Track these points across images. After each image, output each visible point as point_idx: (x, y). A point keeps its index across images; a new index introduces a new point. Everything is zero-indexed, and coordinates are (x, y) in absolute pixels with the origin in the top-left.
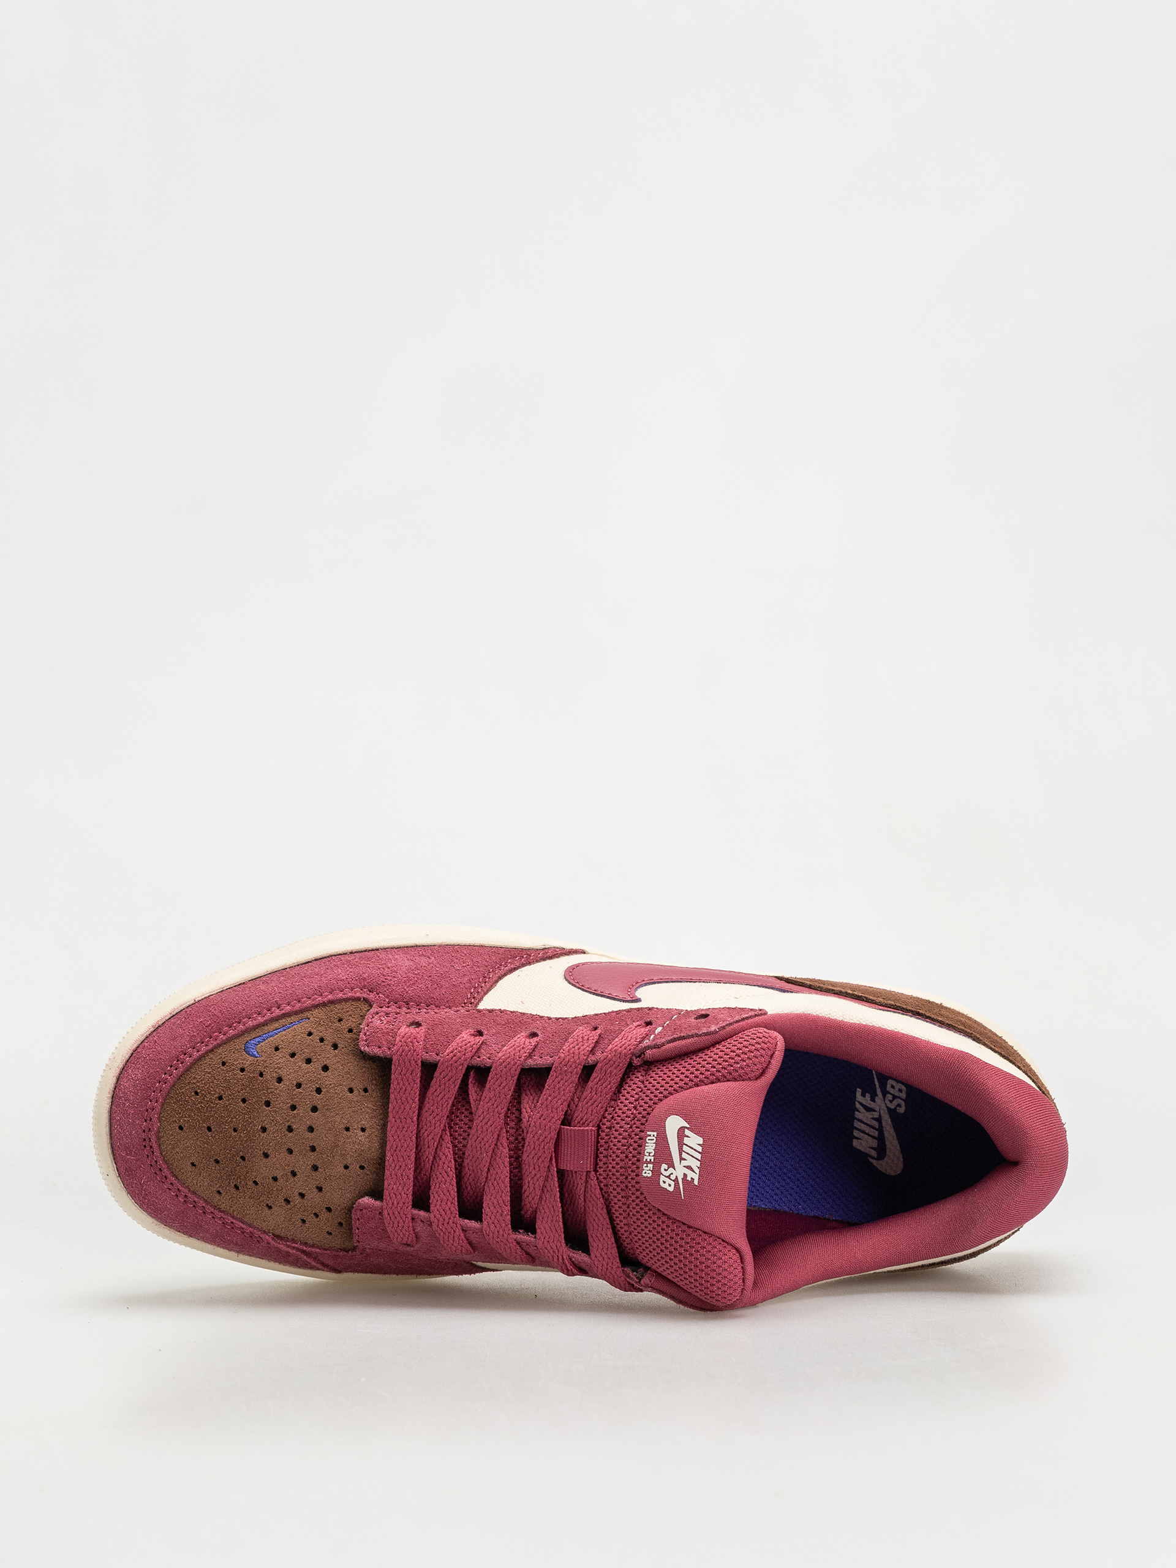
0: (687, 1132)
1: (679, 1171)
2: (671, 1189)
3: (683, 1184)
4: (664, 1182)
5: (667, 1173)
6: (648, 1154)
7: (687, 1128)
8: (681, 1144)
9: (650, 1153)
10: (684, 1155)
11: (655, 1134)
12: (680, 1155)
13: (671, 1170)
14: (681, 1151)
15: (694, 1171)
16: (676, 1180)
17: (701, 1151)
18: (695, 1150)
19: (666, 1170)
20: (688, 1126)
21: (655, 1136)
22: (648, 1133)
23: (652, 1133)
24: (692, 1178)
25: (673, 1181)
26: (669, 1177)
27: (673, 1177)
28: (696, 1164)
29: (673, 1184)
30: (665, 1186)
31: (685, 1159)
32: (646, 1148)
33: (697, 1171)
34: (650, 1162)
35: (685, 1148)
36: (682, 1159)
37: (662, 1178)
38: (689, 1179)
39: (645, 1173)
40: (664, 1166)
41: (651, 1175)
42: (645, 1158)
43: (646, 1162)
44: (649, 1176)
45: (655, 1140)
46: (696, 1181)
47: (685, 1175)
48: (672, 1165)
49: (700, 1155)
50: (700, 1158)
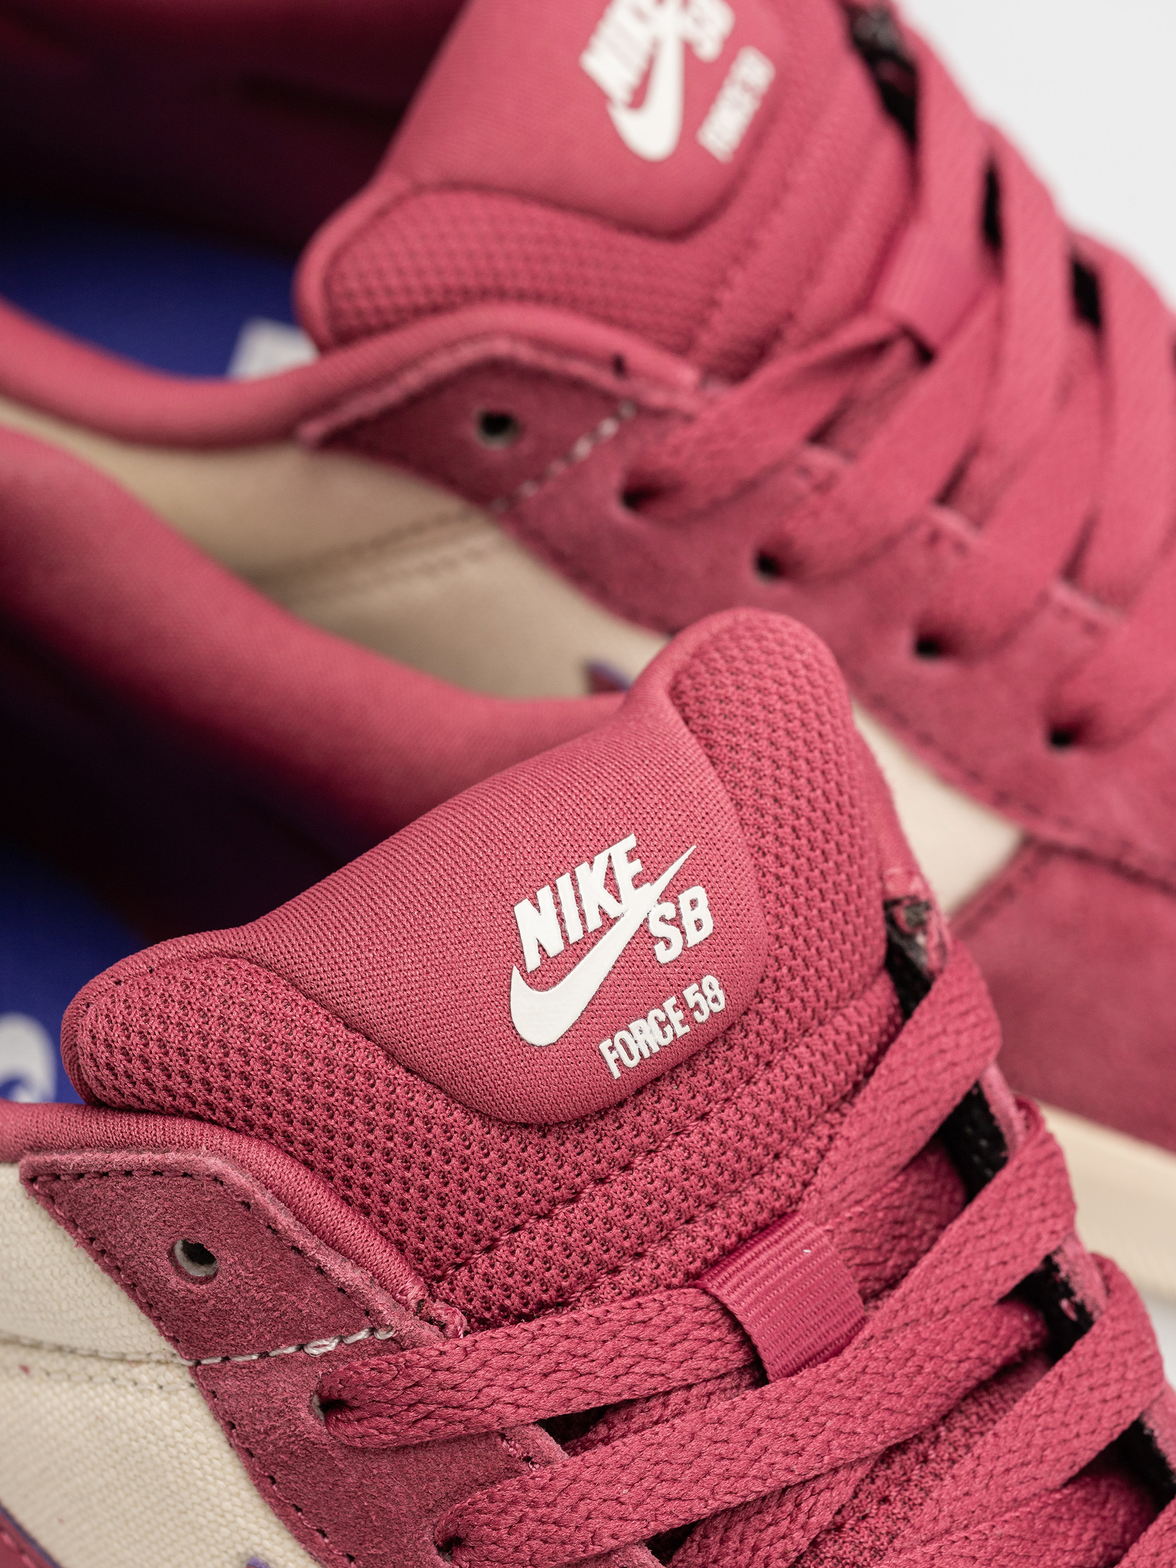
0: (533, 961)
1: (641, 905)
2: (698, 892)
3: (664, 870)
4: (699, 925)
5: (672, 933)
6: (668, 1029)
7: (524, 973)
8: (575, 952)
9: (661, 1025)
10: (594, 922)
11: (604, 1046)
12: (600, 932)
13: (657, 929)
14: (591, 939)
15: (610, 869)
16: (670, 895)
17: (547, 888)
18: (558, 904)
19: (668, 943)
20: (516, 973)
21: (608, 1043)
22: (617, 1074)
23: (610, 1058)
24: (631, 859)
25: (677, 903)
26: (676, 921)
27: (668, 909)
28: (591, 876)
29: (684, 898)
30: (703, 912)
31: (603, 914)
32: (656, 1049)
33: (601, 860)
34: (682, 1004)
35: (575, 933)
36: (609, 922)
37: (695, 938)
38: (637, 866)
39: (715, 1000)
40: (664, 955)
41: (708, 980)
42: (681, 1031)
43: (688, 1020)
44: (715, 983)
45: (619, 1035)
46: (630, 842)
47: (638, 881)
48: (643, 936)
49: (559, 881)
50: (567, 876)
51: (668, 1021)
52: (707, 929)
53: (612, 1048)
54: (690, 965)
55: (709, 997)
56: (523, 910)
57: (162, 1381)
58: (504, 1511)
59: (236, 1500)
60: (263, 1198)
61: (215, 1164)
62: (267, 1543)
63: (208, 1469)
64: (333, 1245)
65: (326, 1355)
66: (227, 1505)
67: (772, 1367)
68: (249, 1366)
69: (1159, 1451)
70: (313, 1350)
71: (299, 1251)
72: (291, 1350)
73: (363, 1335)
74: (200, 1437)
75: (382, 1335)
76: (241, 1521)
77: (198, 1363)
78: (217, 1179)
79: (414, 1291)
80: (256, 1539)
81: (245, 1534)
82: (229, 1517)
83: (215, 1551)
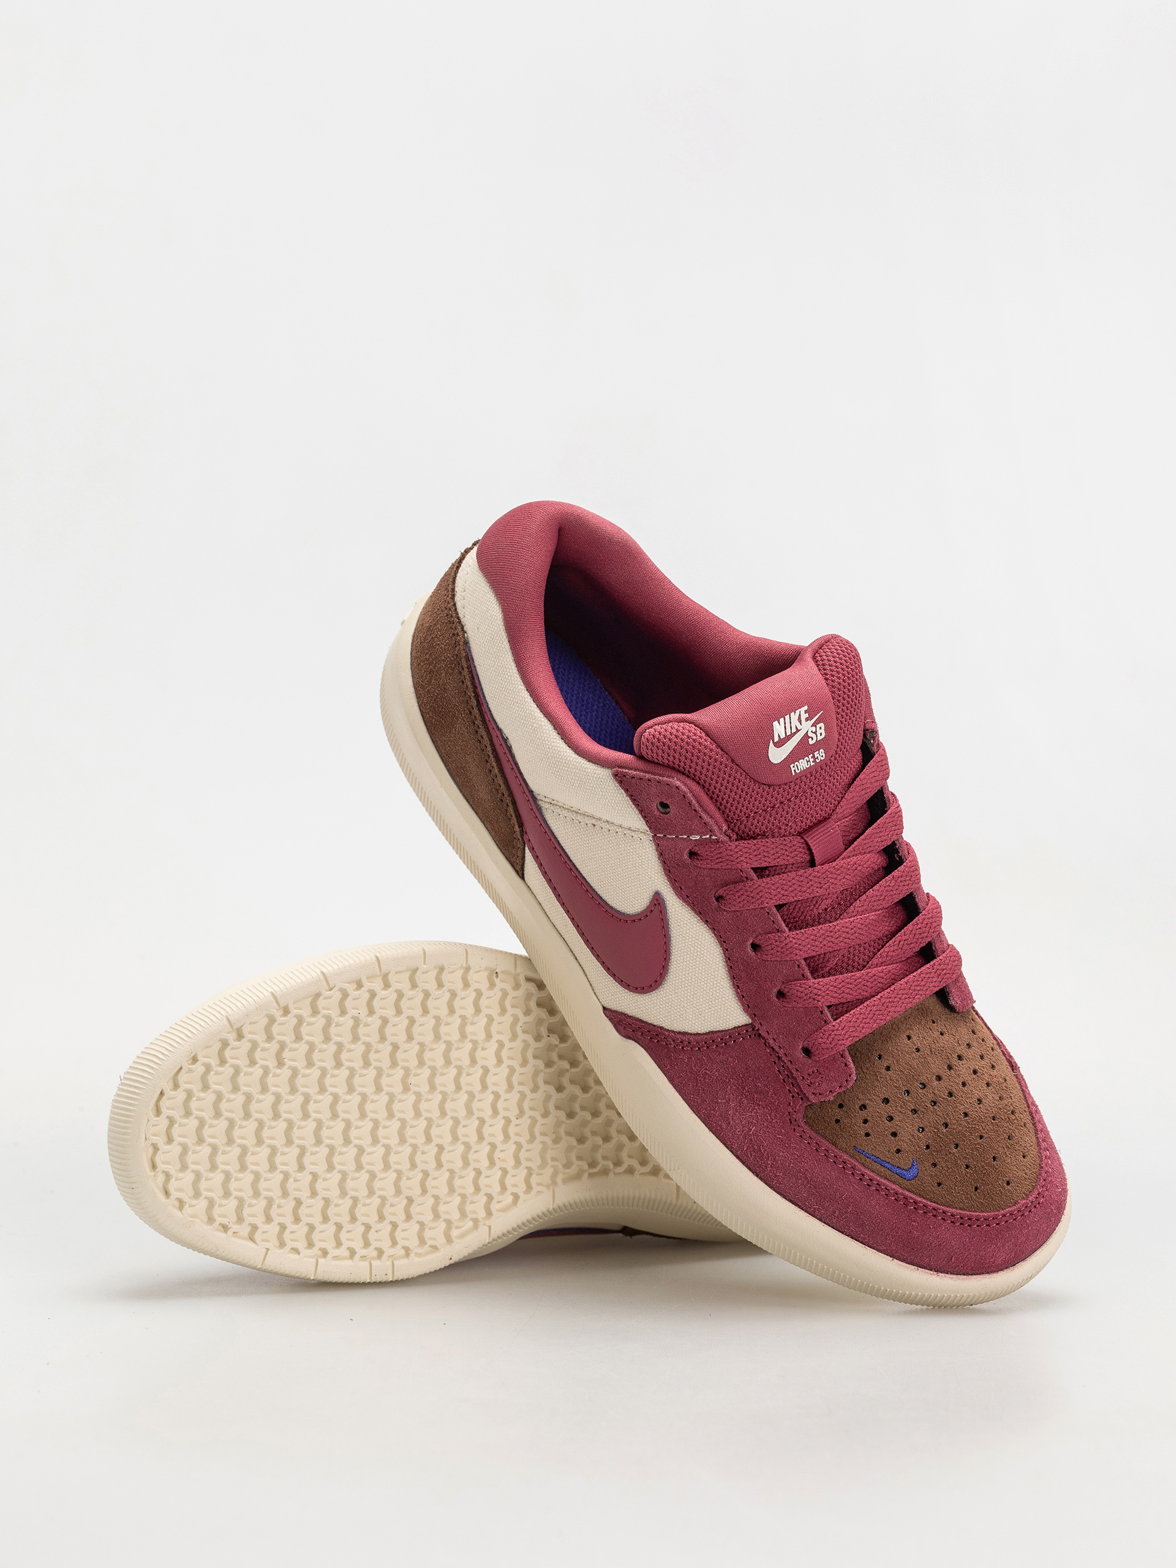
0: (776, 739)
1: (806, 727)
2: (822, 725)
4: (821, 734)
5: (814, 736)
6: (809, 763)
7: (773, 742)
8: (788, 738)
9: (807, 762)
11: (792, 766)
12: (795, 733)
13: (810, 734)
14: (792, 735)
15: (800, 715)
16: (814, 725)
17: (783, 718)
18: (785, 723)
19: (812, 739)
20: (771, 741)
21: (793, 765)
22: (794, 774)
23: (793, 769)
24: (805, 713)
25: (816, 727)
26: (815, 733)
27: (814, 729)
28: (794, 716)
29: (818, 726)
30: (823, 731)
31: (796, 728)
32: (804, 768)
33: (798, 712)
34: (813, 757)
35: (788, 733)
36: (798, 730)
37: (820, 738)
38: (807, 715)
39: (822, 756)
40: (811, 742)
41: (821, 750)
42: (812, 764)
43: (814, 761)
44: (823, 752)
45: (796, 763)
46: (806, 708)
47: (807, 720)
48: (806, 736)
49: (786, 717)
50: (788, 715)
51: (809, 761)
52: (823, 736)
53: (794, 767)
54: (818, 745)
55: (820, 755)
56: (776, 723)
57: (642, 838)
58: (737, 891)
59: (656, 874)
60: (689, 795)
61: (678, 783)
62: (663, 888)
63: (650, 865)
64: (705, 811)
65: (695, 840)
66: (652, 875)
67: (817, 860)
68: (671, 839)
69: (916, 901)
70: (692, 838)
71: (695, 811)
72: (686, 837)
73: (708, 836)
74: (650, 855)
75: (714, 837)
76: (657, 881)
77: (656, 836)
78: (677, 788)
79: (725, 828)
80: (660, 886)
81: (657, 884)
82: (654, 879)
83: (646, 887)
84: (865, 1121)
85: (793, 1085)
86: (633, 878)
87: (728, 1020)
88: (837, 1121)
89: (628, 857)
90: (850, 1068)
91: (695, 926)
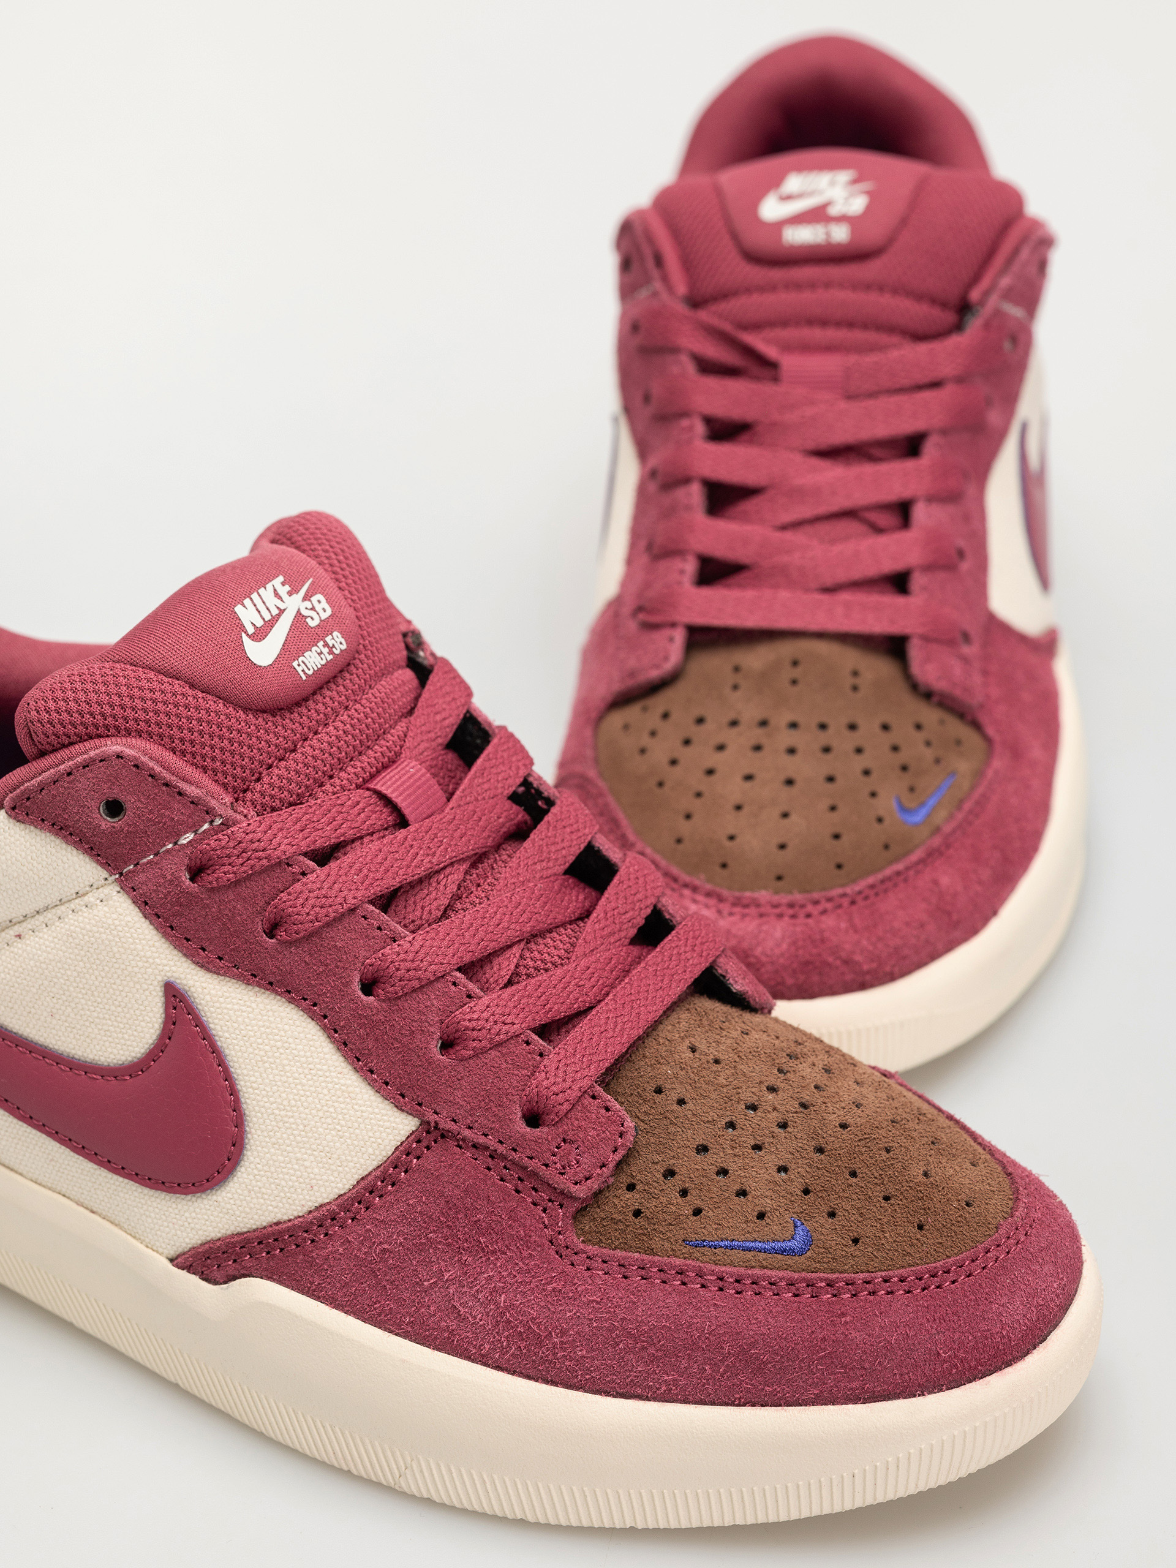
0: (251, 630)
1: (294, 603)
2: (319, 597)
4: (324, 610)
5: (312, 614)
6: (323, 656)
7: (248, 635)
8: (270, 624)
9: (319, 655)
10: (275, 611)
11: (295, 664)
12: (279, 615)
13: (304, 612)
14: (275, 619)
15: (275, 590)
16: (307, 598)
19: (312, 619)
20: (244, 635)
21: (296, 662)
22: (304, 678)
23: (299, 669)
24: (284, 584)
26: (313, 609)
27: (308, 604)
28: (267, 593)
29: (314, 599)
30: (325, 605)
31: (277, 608)
32: (319, 666)
33: (269, 586)
34: (326, 645)
35: (267, 617)
36: (282, 611)
37: (324, 616)
38: (287, 588)
39: (341, 643)
40: (312, 623)
41: (335, 634)
42: (330, 657)
43: (331, 652)
44: (340, 636)
45: (301, 659)
46: (281, 579)
47: (290, 594)
48: (299, 617)
49: (252, 596)
50: (256, 593)
51: (322, 653)
52: (329, 612)
53: (299, 665)
54: (325, 628)
55: (338, 642)
56: (239, 609)
57: (102, 896)
58: (297, 898)
59: (154, 949)
60: (145, 759)
61: (117, 748)
62: (174, 969)
63: (135, 935)
64: (184, 779)
65: (190, 842)
66: (149, 954)
67: (411, 817)
68: (149, 862)
69: (604, 856)
70: (183, 841)
71: (167, 785)
72: (170, 846)
73: (206, 826)
74: (129, 918)
75: (218, 821)
76: (158, 961)
77: (121, 874)
78: (119, 756)
79: (228, 799)
80: (167, 968)
81: (160, 967)
82: (151, 960)
83: (145, 986)
84: (684, 1193)
85: (536, 1190)
86: (118, 982)
87: (379, 1141)
88: (637, 1213)
89: (95, 946)
90: (616, 1112)
91: (254, 1005)
